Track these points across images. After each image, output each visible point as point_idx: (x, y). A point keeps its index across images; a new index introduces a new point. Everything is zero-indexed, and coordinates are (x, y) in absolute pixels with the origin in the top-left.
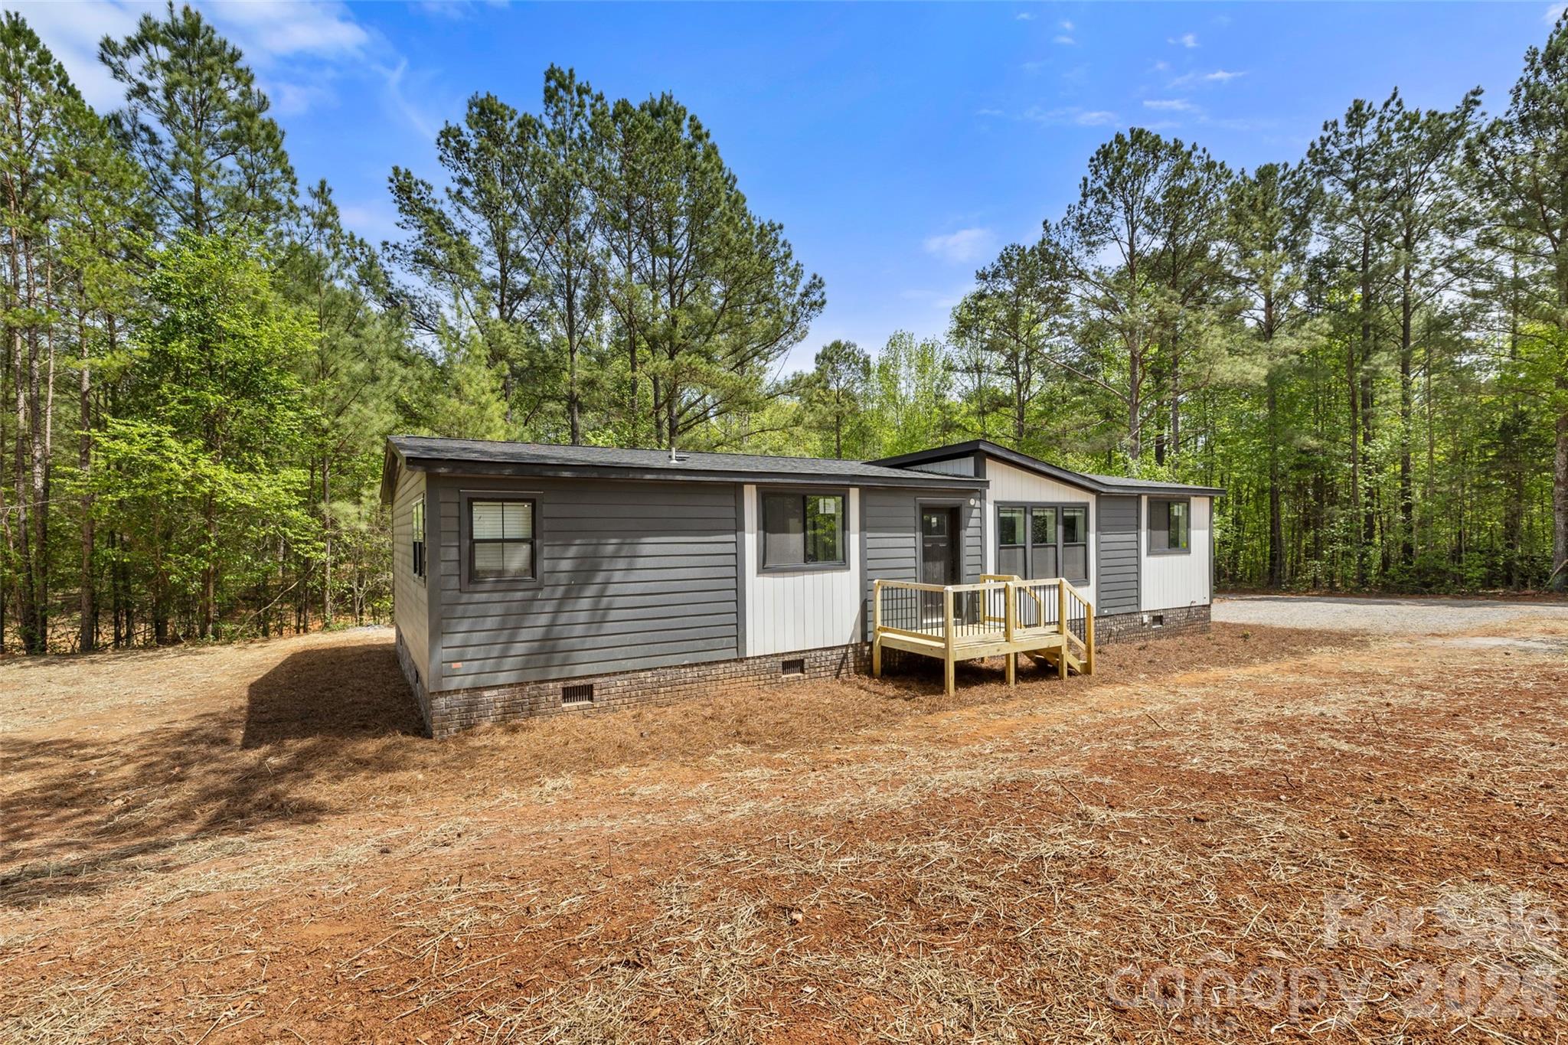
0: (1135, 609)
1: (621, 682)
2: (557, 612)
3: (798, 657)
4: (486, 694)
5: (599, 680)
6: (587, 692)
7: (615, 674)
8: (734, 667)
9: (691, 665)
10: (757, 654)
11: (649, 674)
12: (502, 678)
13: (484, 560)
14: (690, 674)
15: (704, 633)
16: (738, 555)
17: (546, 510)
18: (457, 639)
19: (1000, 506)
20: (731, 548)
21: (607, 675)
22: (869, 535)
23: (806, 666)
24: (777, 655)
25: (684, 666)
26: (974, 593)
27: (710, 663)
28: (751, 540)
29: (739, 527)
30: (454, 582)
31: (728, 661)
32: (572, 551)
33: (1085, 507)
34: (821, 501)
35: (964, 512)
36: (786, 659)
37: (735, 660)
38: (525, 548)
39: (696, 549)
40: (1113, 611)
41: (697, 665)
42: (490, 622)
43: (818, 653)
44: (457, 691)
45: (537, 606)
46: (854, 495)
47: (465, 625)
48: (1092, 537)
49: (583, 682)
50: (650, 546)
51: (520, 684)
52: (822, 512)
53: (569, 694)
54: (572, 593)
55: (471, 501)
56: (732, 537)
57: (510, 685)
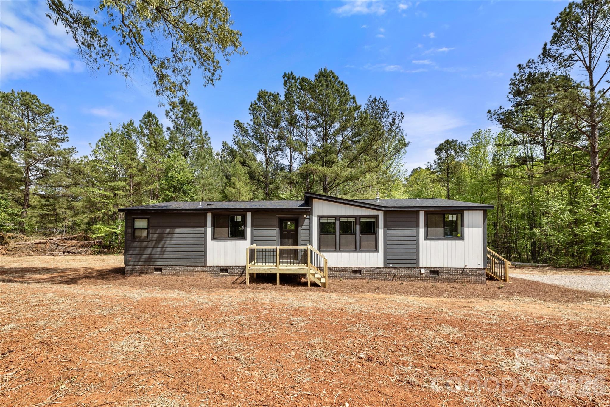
0: (415, 266)
1: (169, 269)
2: (153, 248)
3: (226, 268)
4: (136, 267)
5: (163, 267)
6: (160, 270)
7: (168, 266)
8: (203, 268)
9: (190, 266)
10: (211, 265)
11: (177, 267)
12: (140, 263)
13: (137, 234)
14: (191, 268)
15: (194, 257)
16: (205, 234)
17: (151, 221)
18: (131, 253)
19: (320, 217)
20: (203, 232)
21: (166, 266)
22: (254, 228)
23: (229, 271)
24: (218, 266)
25: (187, 266)
27: (196, 266)
28: (209, 230)
29: (205, 225)
30: (130, 239)
31: (202, 266)
32: (158, 232)
33: (376, 217)
34: (235, 217)
35: (300, 221)
36: (221, 268)
37: (204, 266)
38: (146, 231)
39: (191, 232)
40: (396, 265)
41: (191, 266)
42: (138, 249)
43: (234, 267)
44: (130, 265)
45: (149, 246)
46: (249, 216)
47: (133, 249)
49: (159, 267)
50: (178, 231)
51: (144, 265)
52: (235, 220)
53: (157, 270)
54: (157, 243)
55: (134, 219)
56: (203, 229)
57: (142, 265)
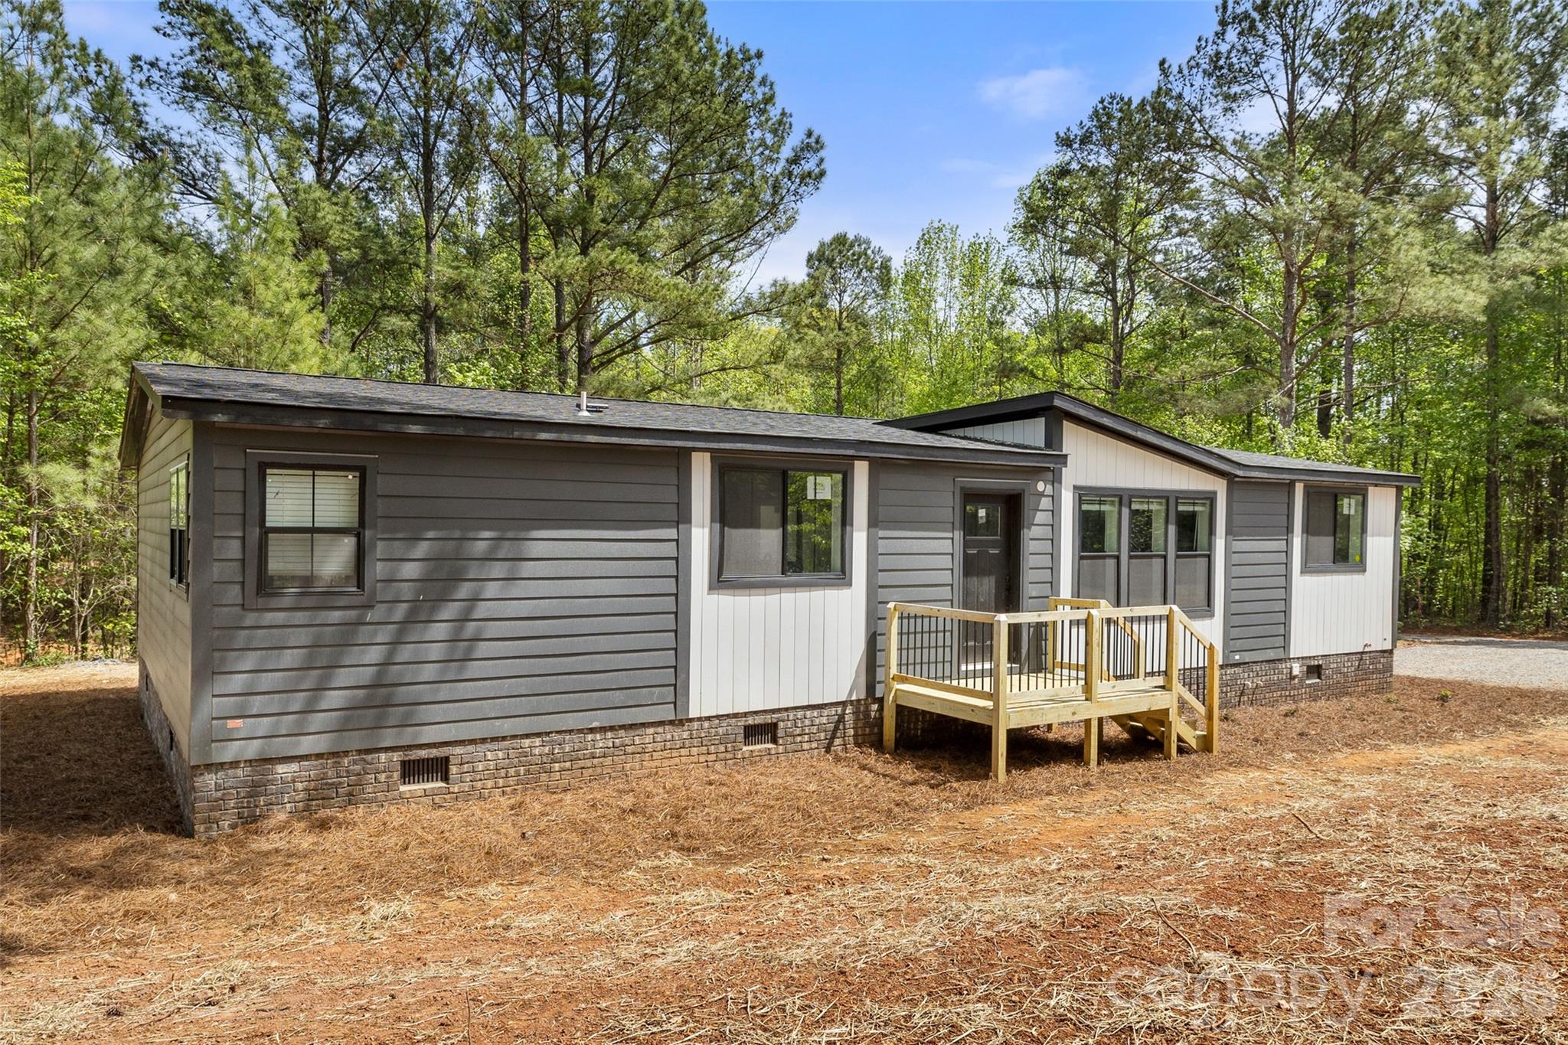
0: (1280, 654)
1: (493, 754)
2: (396, 643)
3: (768, 719)
4: (281, 769)
5: (458, 750)
6: (439, 768)
7: (484, 741)
8: (669, 733)
9: (603, 729)
10: (704, 714)
11: (537, 741)
12: (307, 745)
13: (282, 560)
14: (602, 742)
15: (624, 679)
16: (681, 561)
17: (382, 484)
18: (237, 683)
19: (1082, 493)
20: (669, 549)
21: (472, 742)
22: (881, 533)
23: (780, 733)
24: (735, 715)
25: (592, 730)
26: (1040, 627)
27: (632, 726)
28: (701, 538)
29: (682, 517)
30: (234, 593)
31: (661, 723)
32: (422, 549)
33: (1210, 498)
34: (810, 479)
35: (1028, 502)
36: (751, 721)
37: (671, 723)
38: (348, 543)
39: (614, 550)
40: (1248, 657)
41: (612, 728)
42: (290, 658)
43: (800, 714)
44: (234, 764)
45: (363, 634)
46: (861, 472)
47: (249, 661)
48: (1220, 544)
49: (434, 753)
50: (544, 543)
51: (334, 754)
52: (810, 496)
53: (412, 770)
54: (420, 613)
55: (263, 468)
56: (672, 533)
57: (319, 756)
